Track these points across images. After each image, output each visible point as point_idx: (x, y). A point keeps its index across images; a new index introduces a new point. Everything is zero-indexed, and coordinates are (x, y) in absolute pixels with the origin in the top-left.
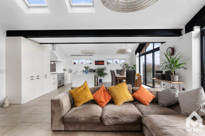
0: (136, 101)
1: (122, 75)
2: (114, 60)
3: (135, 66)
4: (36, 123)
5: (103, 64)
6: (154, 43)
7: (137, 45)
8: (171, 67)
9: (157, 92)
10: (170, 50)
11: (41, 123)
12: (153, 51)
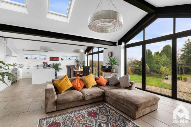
0: (99, 85)
1: (77, 69)
2: (67, 57)
3: (84, 62)
4: (22, 113)
5: (58, 60)
6: (99, 47)
7: (86, 48)
8: (111, 64)
9: (108, 79)
10: (110, 54)
11: (27, 111)
12: (98, 53)
